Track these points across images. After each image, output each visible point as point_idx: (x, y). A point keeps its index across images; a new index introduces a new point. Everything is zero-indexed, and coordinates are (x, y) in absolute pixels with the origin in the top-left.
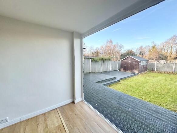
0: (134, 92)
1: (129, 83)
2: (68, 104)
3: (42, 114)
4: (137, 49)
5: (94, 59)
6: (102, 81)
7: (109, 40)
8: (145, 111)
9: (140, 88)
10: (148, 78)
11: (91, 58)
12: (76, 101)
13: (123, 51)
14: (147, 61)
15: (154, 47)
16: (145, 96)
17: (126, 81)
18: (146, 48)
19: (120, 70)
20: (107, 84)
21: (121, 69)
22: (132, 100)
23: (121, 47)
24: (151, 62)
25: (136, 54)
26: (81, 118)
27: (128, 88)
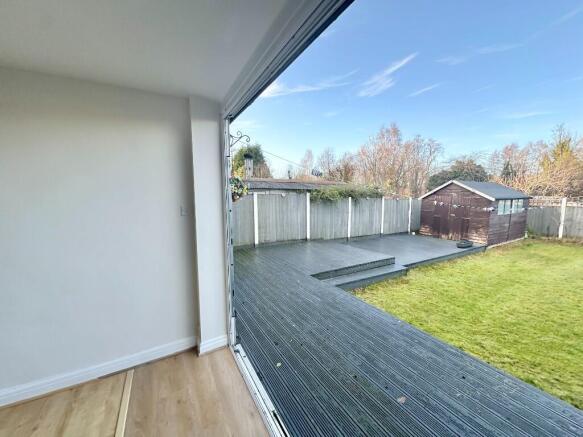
0: (455, 319)
1: (441, 281)
2: (175, 356)
3: (71, 389)
4: (496, 155)
5: (319, 192)
6: (337, 273)
7: (390, 128)
8: (465, 411)
9: (482, 304)
10: (524, 264)
11: (309, 191)
12: (205, 347)
13: (441, 162)
14: (526, 199)
15: (563, 146)
16: (495, 337)
17: (433, 272)
18: (531, 151)
19: (417, 232)
20: (355, 282)
21: (423, 229)
22: (424, 354)
23: (435, 148)
24: (544, 202)
25: (489, 172)
26: (190, 419)
27: (434, 300)
